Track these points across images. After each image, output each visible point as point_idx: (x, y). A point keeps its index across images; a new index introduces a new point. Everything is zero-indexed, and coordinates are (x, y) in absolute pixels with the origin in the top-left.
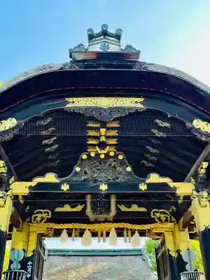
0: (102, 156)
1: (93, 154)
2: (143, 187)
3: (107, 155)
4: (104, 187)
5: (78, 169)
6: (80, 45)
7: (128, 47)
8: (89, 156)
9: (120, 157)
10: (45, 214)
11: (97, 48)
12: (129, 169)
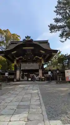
4: (29, 58)
7: (32, 39)
8: (27, 53)
9: (32, 54)
10: (21, 61)
11: (27, 39)
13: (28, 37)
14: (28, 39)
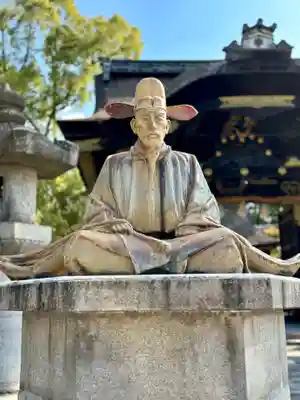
0: (242, 140)
1: (232, 137)
2: (282, 171)
3: (247, 139)
5: (218, 154)
6: (235, 42)
7: (283, 42)
8: (228, 139)
9: (260, 141)
11: (251, 45)
12: (268, 153)
13: (259, 26)
14: (258, 42)
